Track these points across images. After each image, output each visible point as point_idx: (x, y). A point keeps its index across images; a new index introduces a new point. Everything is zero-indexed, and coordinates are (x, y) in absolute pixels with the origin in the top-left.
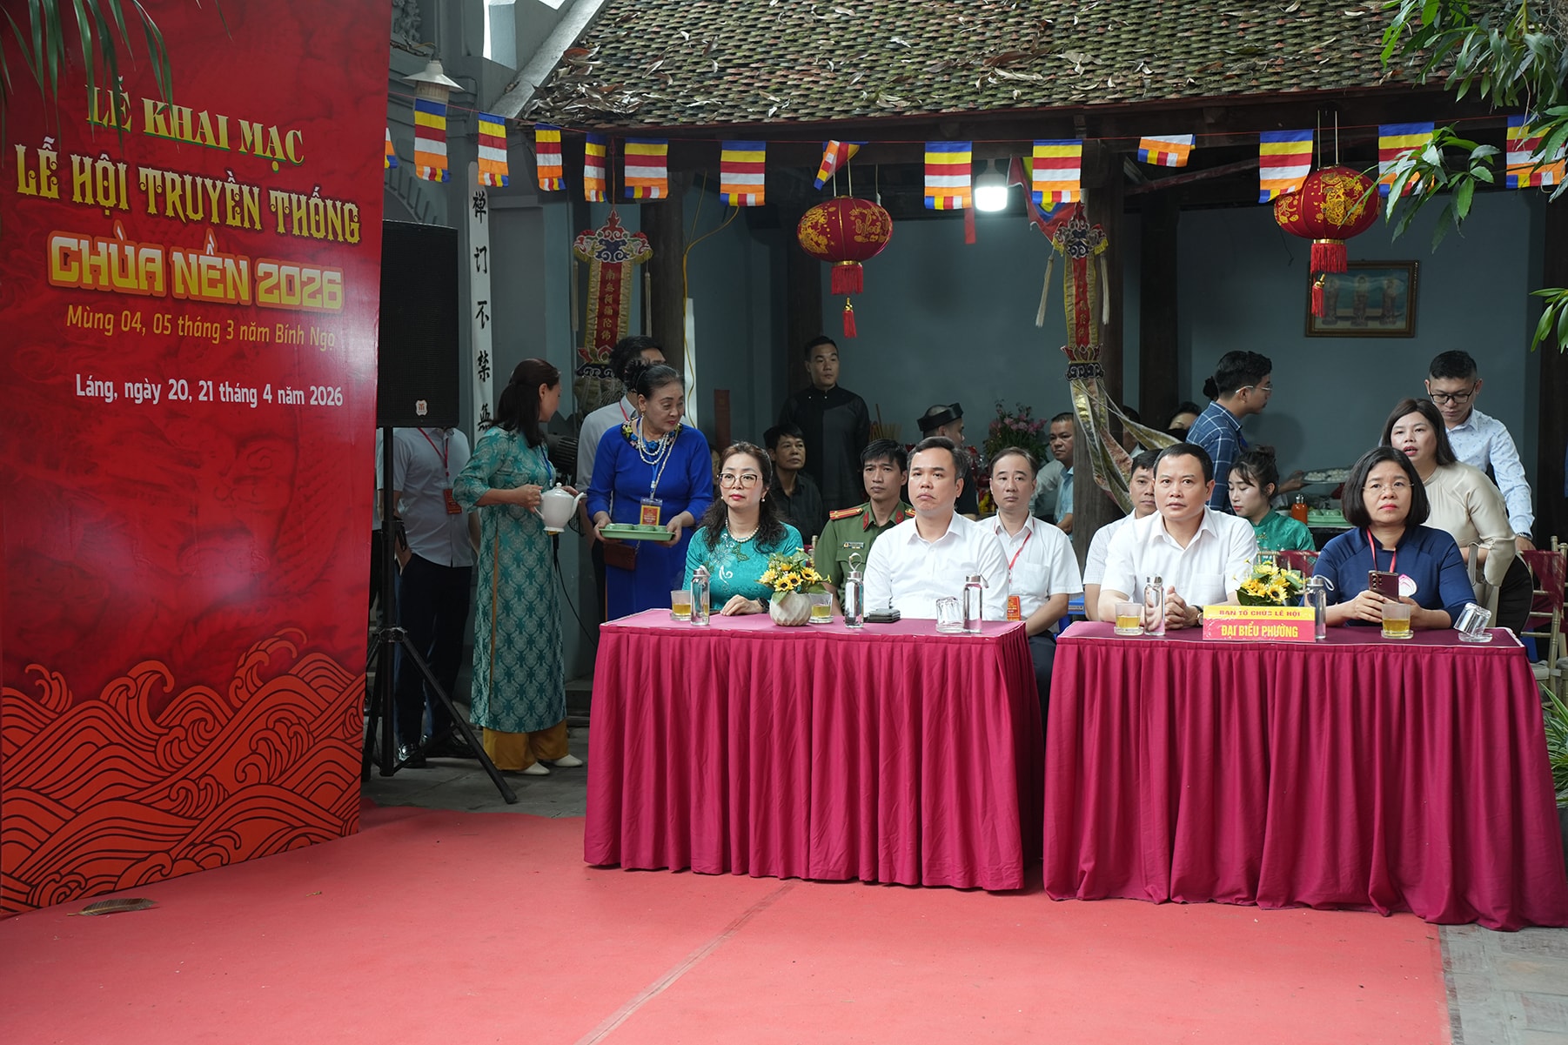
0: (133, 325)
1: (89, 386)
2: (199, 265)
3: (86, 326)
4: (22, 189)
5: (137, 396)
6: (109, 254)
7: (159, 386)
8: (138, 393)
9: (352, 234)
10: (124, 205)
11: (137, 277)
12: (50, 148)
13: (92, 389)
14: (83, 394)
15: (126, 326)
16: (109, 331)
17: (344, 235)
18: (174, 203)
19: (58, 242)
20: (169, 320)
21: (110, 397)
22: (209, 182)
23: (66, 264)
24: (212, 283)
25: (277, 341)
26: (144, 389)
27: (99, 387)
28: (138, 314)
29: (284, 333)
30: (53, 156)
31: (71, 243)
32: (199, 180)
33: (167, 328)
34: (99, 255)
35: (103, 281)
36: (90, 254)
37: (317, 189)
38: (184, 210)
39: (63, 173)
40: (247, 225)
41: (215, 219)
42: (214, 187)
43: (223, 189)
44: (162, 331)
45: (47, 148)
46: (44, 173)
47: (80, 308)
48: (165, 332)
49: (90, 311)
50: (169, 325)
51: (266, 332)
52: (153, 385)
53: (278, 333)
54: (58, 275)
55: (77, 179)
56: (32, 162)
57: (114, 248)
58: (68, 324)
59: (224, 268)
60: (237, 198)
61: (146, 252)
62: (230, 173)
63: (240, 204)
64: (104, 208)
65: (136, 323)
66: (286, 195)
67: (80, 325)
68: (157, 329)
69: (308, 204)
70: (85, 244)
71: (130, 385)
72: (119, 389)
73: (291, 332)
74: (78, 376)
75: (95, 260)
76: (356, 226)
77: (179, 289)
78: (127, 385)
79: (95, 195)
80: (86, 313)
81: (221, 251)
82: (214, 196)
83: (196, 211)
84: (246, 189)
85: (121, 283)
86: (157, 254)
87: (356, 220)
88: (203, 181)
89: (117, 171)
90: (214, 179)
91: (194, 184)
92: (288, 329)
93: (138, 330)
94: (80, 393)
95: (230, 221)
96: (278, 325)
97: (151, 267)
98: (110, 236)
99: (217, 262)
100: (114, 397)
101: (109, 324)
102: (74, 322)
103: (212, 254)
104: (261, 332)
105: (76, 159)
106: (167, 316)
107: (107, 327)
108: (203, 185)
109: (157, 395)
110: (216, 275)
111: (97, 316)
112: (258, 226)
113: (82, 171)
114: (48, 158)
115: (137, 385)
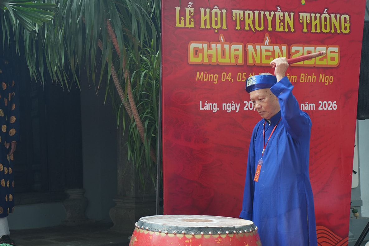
0: (227, 78)
1: (206, 106)
2: (261, 50)
3: (205, 80)
4: (178, 25)
5: (228, 109)
6: (217, 49)
7: (239, 104)
8: (229, 107)
9: (345, 29)
10: (224, 27)
11: (230, 58)
12: (191, 7)
13: (207, 107)
14: (203, 109)
15: (223, 79)
16: (215, 82)
17: (340, 29)
18: (249, 24)
19: (193, 46)
20: (245, 75)
21: (216, 110)
22: (267, 13)
23: (196, 54)
24: (267, 57)
25: (301, 81)
26: (232, 106)
27: (210, 106)
28: (230, 74)
29: (305, 78)
30: (192, 10)
31: (199, 45)
32: (262, 13)
33: (244, 79)
34: (212, 50)
35: (214, 60)
36: (208, 49)
37: (326, 10)
38: (254, 26)
39: (196, 17)
40: (286, 30)
41: (270, 29)
42: (270, 15)
43: (275, 15)
44: (241, 80)
45: (190, 7)
46: (188, 17)
47: (202, 72)
48: (243, 81)
49: (207, 74)
50: (245, 77)
51: (295, 78)
52: (236, 104)
53: (301, 78)
54: (193, 59)
55: (203, 18)
56: (183, 13)
57: (219, 46)
58: (197, 80)
59: (274, 50)
60: (282, 18)
61: (234, 46)
62: (279, 8)
63: (283, 21)
64: (215, 29)
65: (229, 77)
66: (308, 15)
67: (202, 80)
68: (239, 79)
69: (320, 17)
70: (205, 46)
71: (225, 104)
72: (220, 106)
73: (309, 77)
74: (201, 102)
75: (210, 52)
76: (348, 25)
77: (250, 61)
78: (223, 104)
79: (211, 24)
80: (205, 75)
81: (272, 43)
82: (270, 19)
83: (260, 26)
84: (286, 14)
85: (221, 61)
86: (240, 47)
87: (348, 22)
88: (264, 13)
89: (222, 13)
90: (270, 11)
91: (260, 14)
92: (307, 76)
93: (229, 81)
94: (201, 109)
95: (277, 29)
96: (302, 74)
97: (236, 53)
98: (218, 41)
99: (270, 48)
100: (217, 110)
101: (216, 79)
102: (199, 79)
103: (268, 44)
104: (292, 78)
105: (202, 10)
106: (244, 74)
107: (215, 80)
108: (265, 15)
109: (238, 108)
110: (270, 54)
111: (210, 75)
112: (292, 30)
113: (205, 14)
114: (190, 11)
115: (228, 104)
